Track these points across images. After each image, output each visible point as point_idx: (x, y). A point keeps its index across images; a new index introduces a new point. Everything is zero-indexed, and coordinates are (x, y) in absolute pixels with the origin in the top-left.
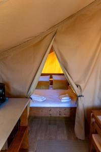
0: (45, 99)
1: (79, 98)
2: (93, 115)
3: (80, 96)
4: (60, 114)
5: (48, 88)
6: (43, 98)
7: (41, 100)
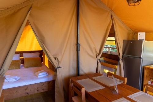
0: (19, 78)
1: (57, 69)
2: (72, 80)
3: (58, 68)
4: (37, 91)
5: (19, 68)
6: (17, 77)
7: (14, 80)
